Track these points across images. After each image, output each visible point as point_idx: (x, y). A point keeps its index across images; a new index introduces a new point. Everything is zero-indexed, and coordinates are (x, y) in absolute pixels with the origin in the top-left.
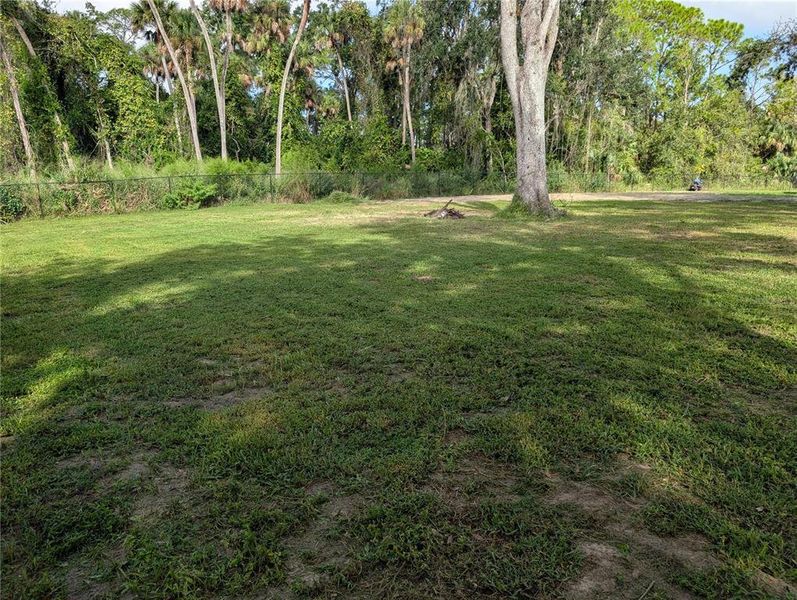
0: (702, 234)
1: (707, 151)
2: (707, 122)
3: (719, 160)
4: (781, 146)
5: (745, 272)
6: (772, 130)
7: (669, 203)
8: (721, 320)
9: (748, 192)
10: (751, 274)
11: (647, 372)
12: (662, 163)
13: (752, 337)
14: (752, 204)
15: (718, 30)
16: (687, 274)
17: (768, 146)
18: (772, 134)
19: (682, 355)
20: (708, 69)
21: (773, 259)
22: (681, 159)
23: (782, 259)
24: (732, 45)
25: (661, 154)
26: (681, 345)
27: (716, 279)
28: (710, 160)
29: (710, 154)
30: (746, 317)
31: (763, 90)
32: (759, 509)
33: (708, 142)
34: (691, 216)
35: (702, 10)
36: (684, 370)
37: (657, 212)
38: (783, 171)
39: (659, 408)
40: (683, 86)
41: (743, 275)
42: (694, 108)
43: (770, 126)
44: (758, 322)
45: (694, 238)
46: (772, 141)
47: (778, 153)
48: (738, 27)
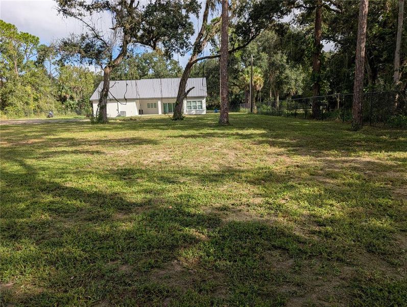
0: (36, 140)
1: (34, 98)
2: (31, 84)
3: (41, 103)
4: (68, 96)
5: (58, 157)
6: (62, 89)
7: (17, 125)
8: (48, 184)
9: (58, 118)
10: (61, 158)
11: (8, 225)
12: (11, 104)
13: (63, 189)
14: (60, 124)
15: (26, 37)
16: (30, 163)
17: (63, 96)
18: (63, 91)
19: (28, 209)
20: (25, 57)
21: (70, 149)
22: (21, 102)
23: (74, 148)
24: (35, 46)
25: (9, 100)
26: (28, 203)
27: (45, 163)
28: (37, 103)
29: (36, 100)
30: (60, 180)
31: (54, 70)
32: (72, 278)
33: (33, 94)
34: (30, 132)
35: (16, 26)
36: (30, 217)
37: (11, 131)
38: (72, 108)
39: (17, 244)
40: (14, 64)
41: (57, 159)
42: (22, 76)
43: (61, 87)
44: (66, 181)
45: (32, 143)
46: (64, 94)
47: (68, 100)
48: (36, 38)
